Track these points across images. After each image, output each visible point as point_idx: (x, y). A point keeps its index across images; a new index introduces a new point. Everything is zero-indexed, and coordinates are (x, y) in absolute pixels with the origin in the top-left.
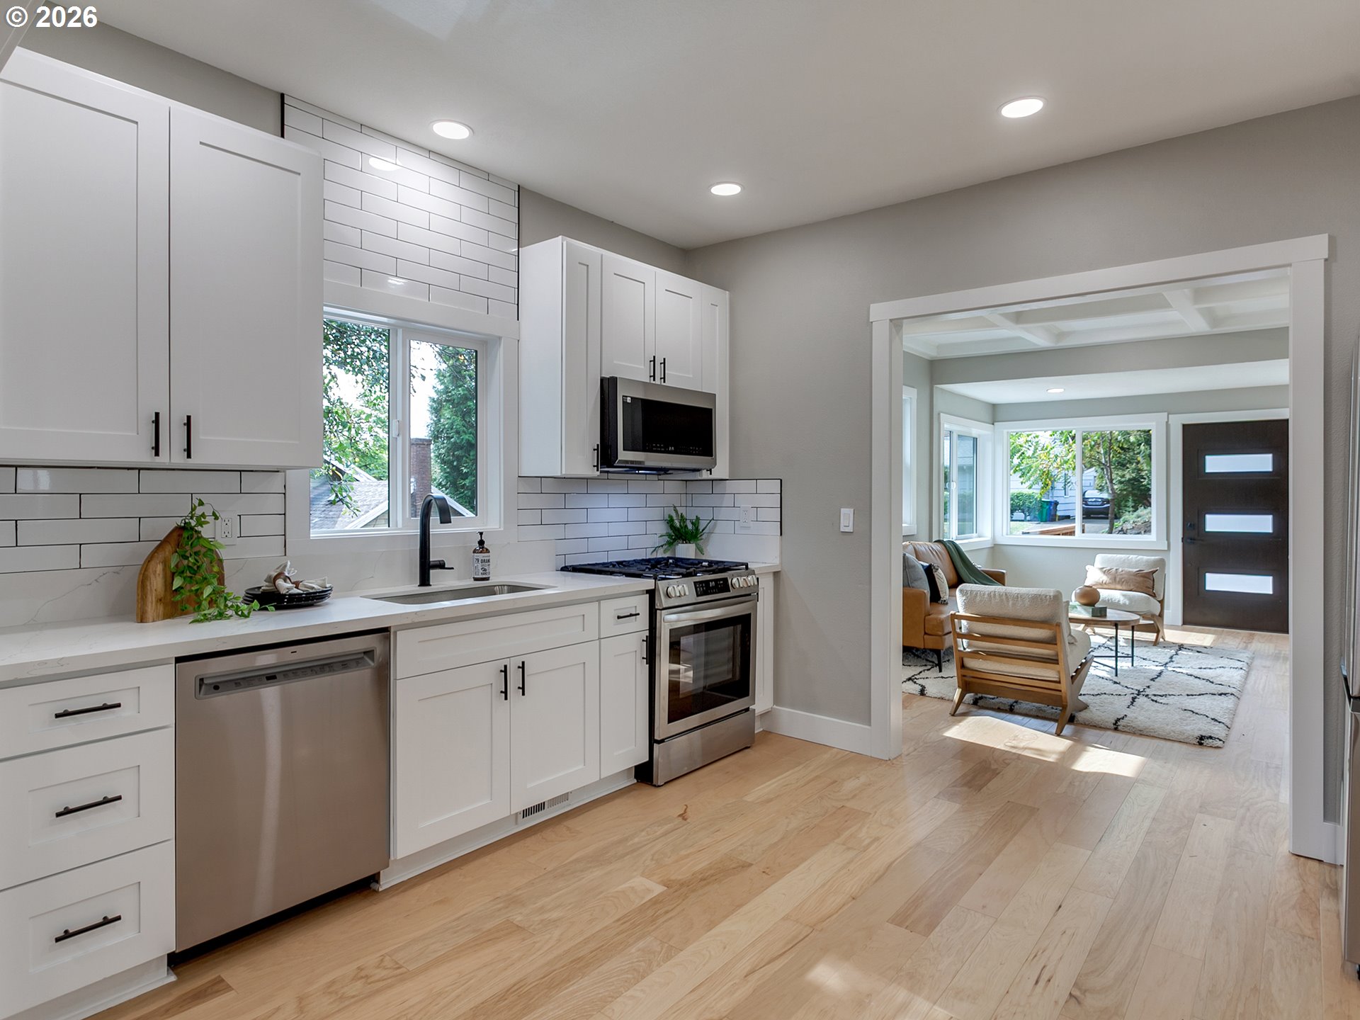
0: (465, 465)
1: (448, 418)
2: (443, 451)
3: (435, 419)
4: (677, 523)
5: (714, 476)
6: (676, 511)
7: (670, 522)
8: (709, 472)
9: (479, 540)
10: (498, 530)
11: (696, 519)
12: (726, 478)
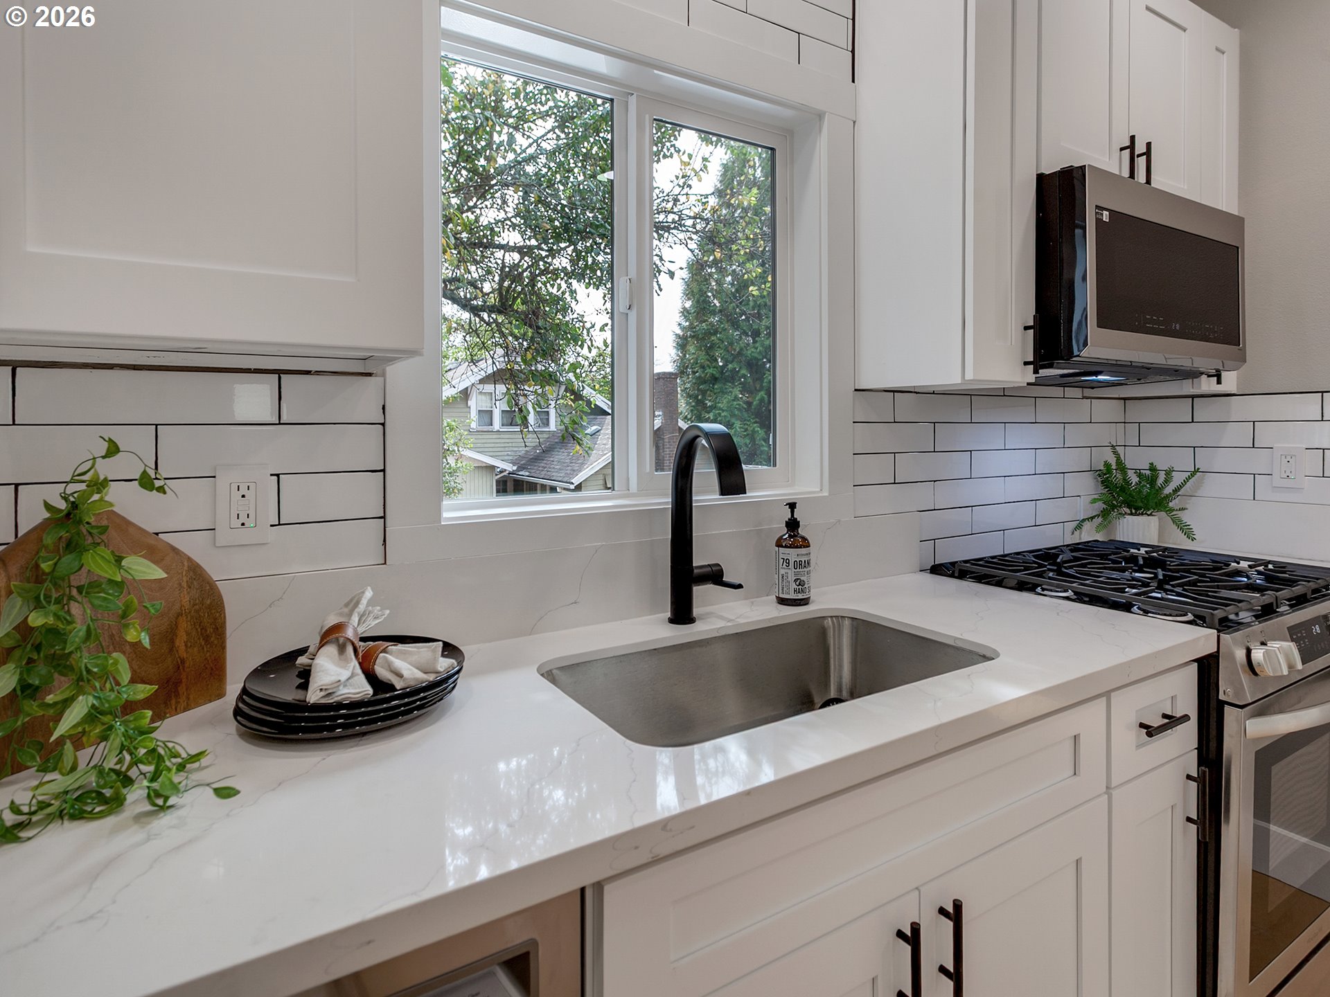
0: (709, 398)
1: (693, 353)
2: (688, 385)
3: (681, 355)
4: (1114, 477)
5: (1221, 386)
6: (1116, 454)
7: (1104, 474)
8: (1216, 378)
9: (789, 519)
10: (820, 495)
11: (1150, 470)
12: (1233, 392)
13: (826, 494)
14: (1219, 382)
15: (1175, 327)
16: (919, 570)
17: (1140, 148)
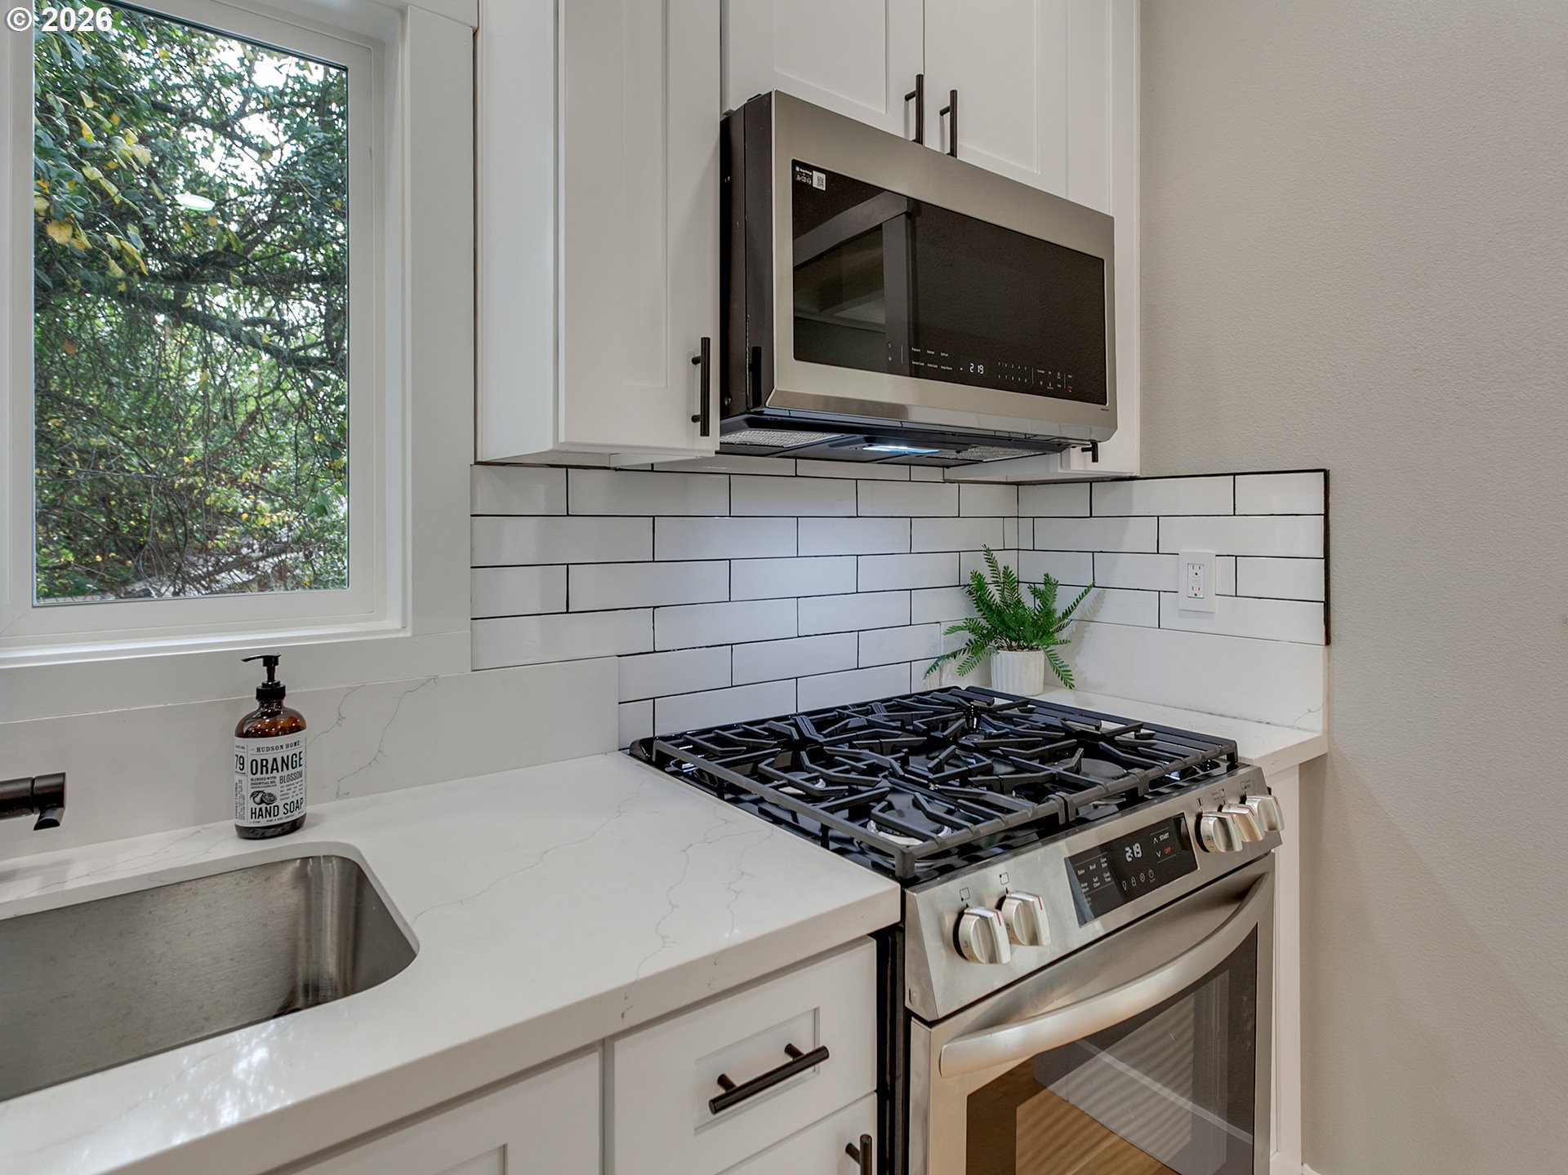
4: (995, 594)
5: (1107, 465)
6: (991, 562)
7: (976, 591)
8: (1091, 452)
9: (264, 685)
10: (401, 635)
11: (1045, 584)
12: (1134, 475)
13: (409, 634)
14: (1095, 459)
15: (976, 368)
16: (617, 747)
17: (935, 100)
